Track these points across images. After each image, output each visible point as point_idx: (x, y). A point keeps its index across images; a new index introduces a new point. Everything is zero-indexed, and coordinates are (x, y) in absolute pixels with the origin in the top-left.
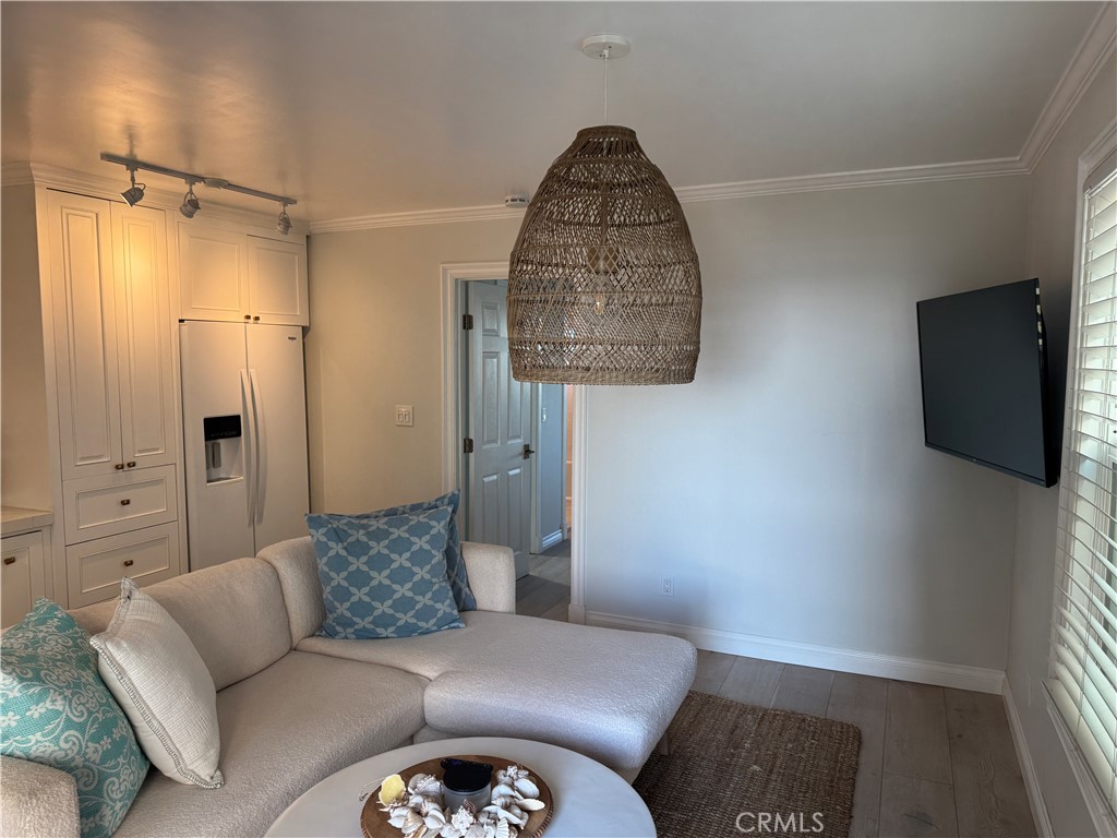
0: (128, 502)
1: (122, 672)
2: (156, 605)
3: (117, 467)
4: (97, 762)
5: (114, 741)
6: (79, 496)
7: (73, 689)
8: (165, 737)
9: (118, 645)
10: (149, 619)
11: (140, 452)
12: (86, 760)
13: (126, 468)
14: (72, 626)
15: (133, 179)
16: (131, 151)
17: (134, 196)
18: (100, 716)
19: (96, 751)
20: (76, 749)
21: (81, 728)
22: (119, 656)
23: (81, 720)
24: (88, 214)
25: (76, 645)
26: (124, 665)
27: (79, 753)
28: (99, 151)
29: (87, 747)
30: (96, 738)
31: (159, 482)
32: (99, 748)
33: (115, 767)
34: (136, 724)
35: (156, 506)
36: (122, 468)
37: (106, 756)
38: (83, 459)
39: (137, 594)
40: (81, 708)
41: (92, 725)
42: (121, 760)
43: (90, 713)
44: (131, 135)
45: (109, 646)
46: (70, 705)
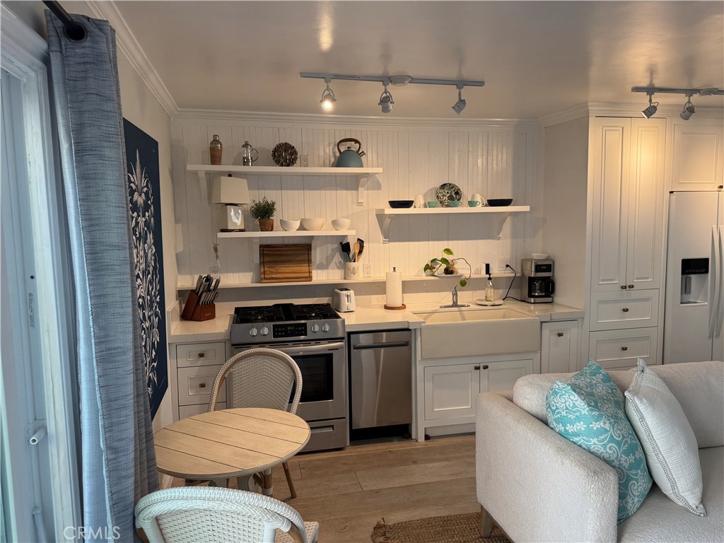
0: (627, 310)
1: (642, 418)
2: (660, 380)
3: (622, 287)
4: (627, 468)
5: (636, 458)
6: (600, 302)
7: (614, 419)
8: (666, 468)
9: (641, 400)
10: (656, 388)
11: (637, 279)
12: (620, 464)
13: (628, 288)
14: (610, 381)
15: (650, 101)
16: (651, 82)
17: (650, 112)
18: (629, 441)
19: (626, 461)
20: (615, 456)
21: (618, 443)
22: (642, 407)
23: (619, 439)
24: (617, 128)
25: (613, 393)
26: (644, 414)
27: (616, 458)
28: (631, 86)
29: (621, 457)
30: (626, 453)
31: (647, 299)
32: (628, 460)
33: (636, 475)
34: (648, 453)
35: (645, 315)
36: (625, 288)
37: (631, 467)
38: (603, 280)
39: (647, 370)
40: (618, 432)
41: (625, 444)
42: (639, 472)
43: (624, 437)
44: (652, 71)
45: (636, 399)
46: (613, 429)
